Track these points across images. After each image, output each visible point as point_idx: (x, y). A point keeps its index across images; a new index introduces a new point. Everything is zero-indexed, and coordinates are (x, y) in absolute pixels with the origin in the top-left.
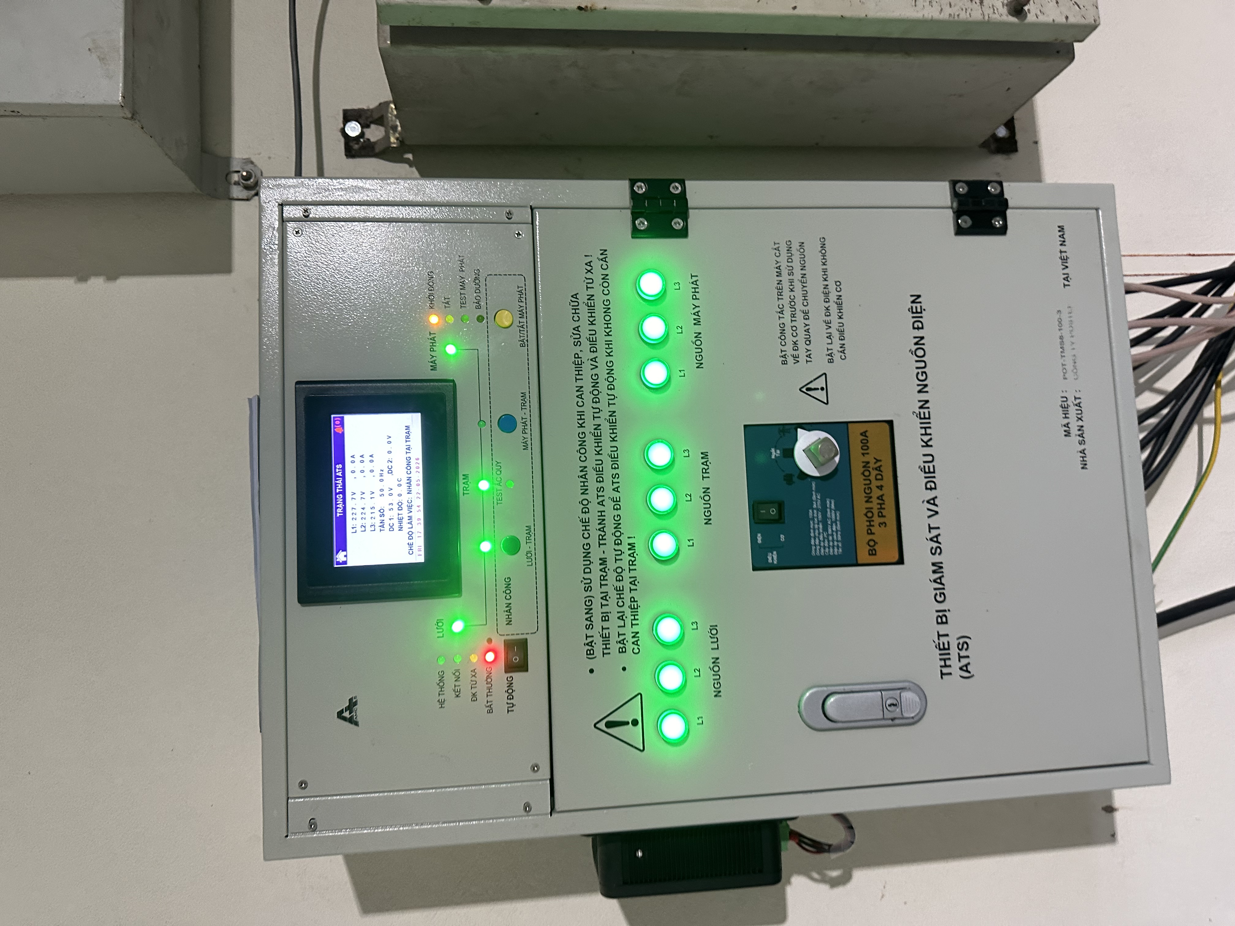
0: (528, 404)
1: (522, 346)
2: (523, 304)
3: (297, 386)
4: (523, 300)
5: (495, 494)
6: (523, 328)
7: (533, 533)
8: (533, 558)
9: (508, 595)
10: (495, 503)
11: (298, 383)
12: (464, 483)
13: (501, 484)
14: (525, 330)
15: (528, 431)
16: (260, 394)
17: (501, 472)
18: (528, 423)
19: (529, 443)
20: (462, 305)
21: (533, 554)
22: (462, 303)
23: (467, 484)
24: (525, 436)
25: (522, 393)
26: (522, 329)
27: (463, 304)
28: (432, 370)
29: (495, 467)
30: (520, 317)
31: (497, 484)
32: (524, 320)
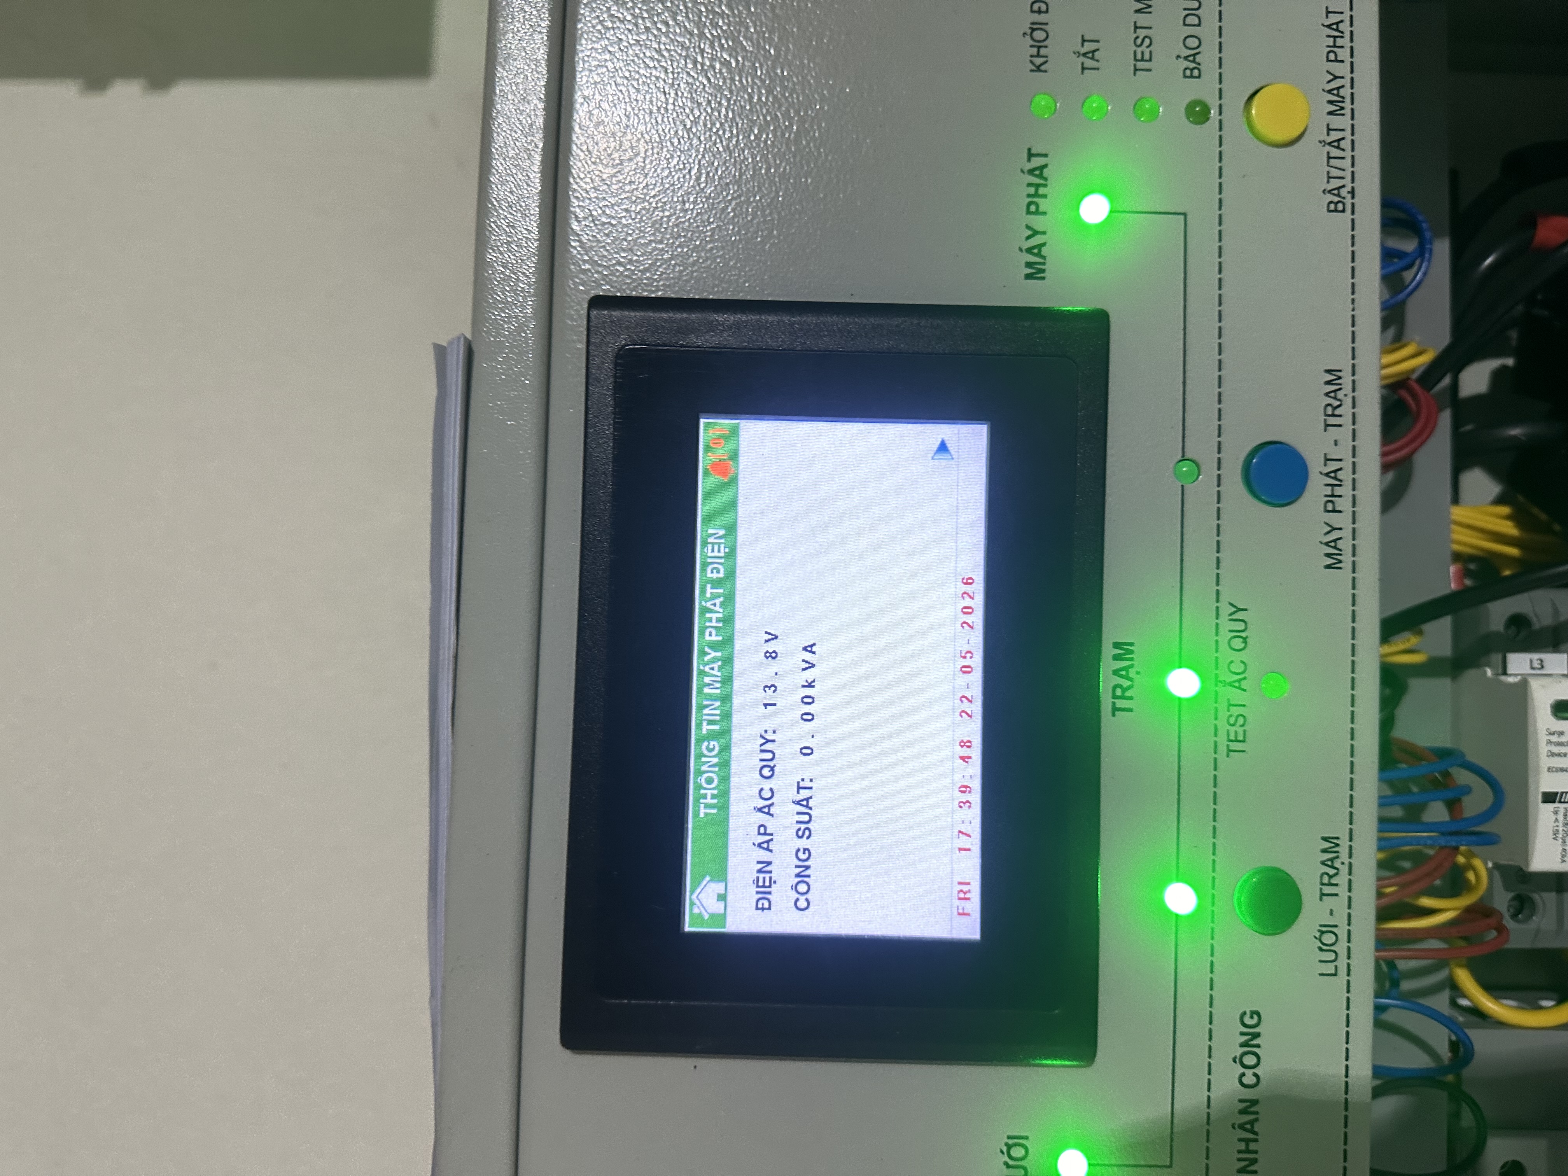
0: (1346, 410)
1: (1335, 208)
2: (1342, 69)
3: (594, 312)
4: (1344, 54)
5: (1223, 714)
6: (1338, 147)
7: (1347, 861)
8: (1341, 948)
9: (1249, 1072)
10: (1222, 749)
11: (597, 302)
12: (1116, 672)
13: (1244, 684)
14: (1348, 154)
15: (1345, 504)
16: (473, 334)
17: (1245, 640)
18: (1345, 475)
19: (1345, 545)
20: (1140, 65)
21: (1343, 936)
22: (1139, 57)
23: (1126, 677)
24: (1334, 519)
25: (1329, 371)
26: (1335, 152)
27: (1142, 60)
28: (1028, 277)
29: (1226, 625)
30: (1330, 113)
31: (1230, 684)
32: (1344, 122)
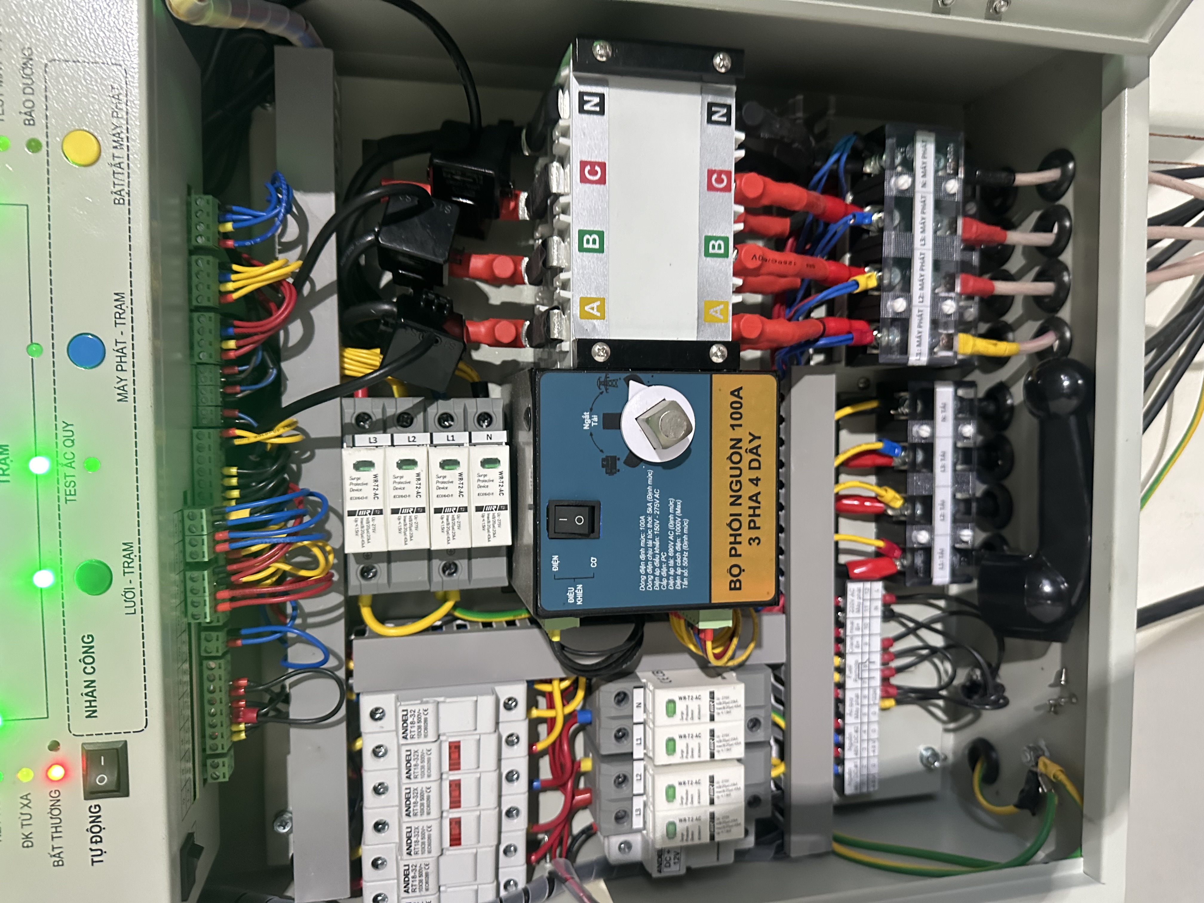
0: (128, 315)
1: (118, 202)
2: (121, 122)
4: (122, 113)
5: (62, 482)
6: (119, 167)
7: (138, 554)
8: (137, 599)
9: (89, 666)
10: (63, 500)
13: (73, 465)
14: (126, 171)
15: (128, 366)
17: (73, 441)
18: (128, 351)
19: (130, 388)
21: (138, 593)
23: (5, 464)
24: (122, 375)
25: (117, 294)
26: (118, 170)
29: (61, 434)
30: (115, 147)
31: (66, 465)
32: (123, 153)
